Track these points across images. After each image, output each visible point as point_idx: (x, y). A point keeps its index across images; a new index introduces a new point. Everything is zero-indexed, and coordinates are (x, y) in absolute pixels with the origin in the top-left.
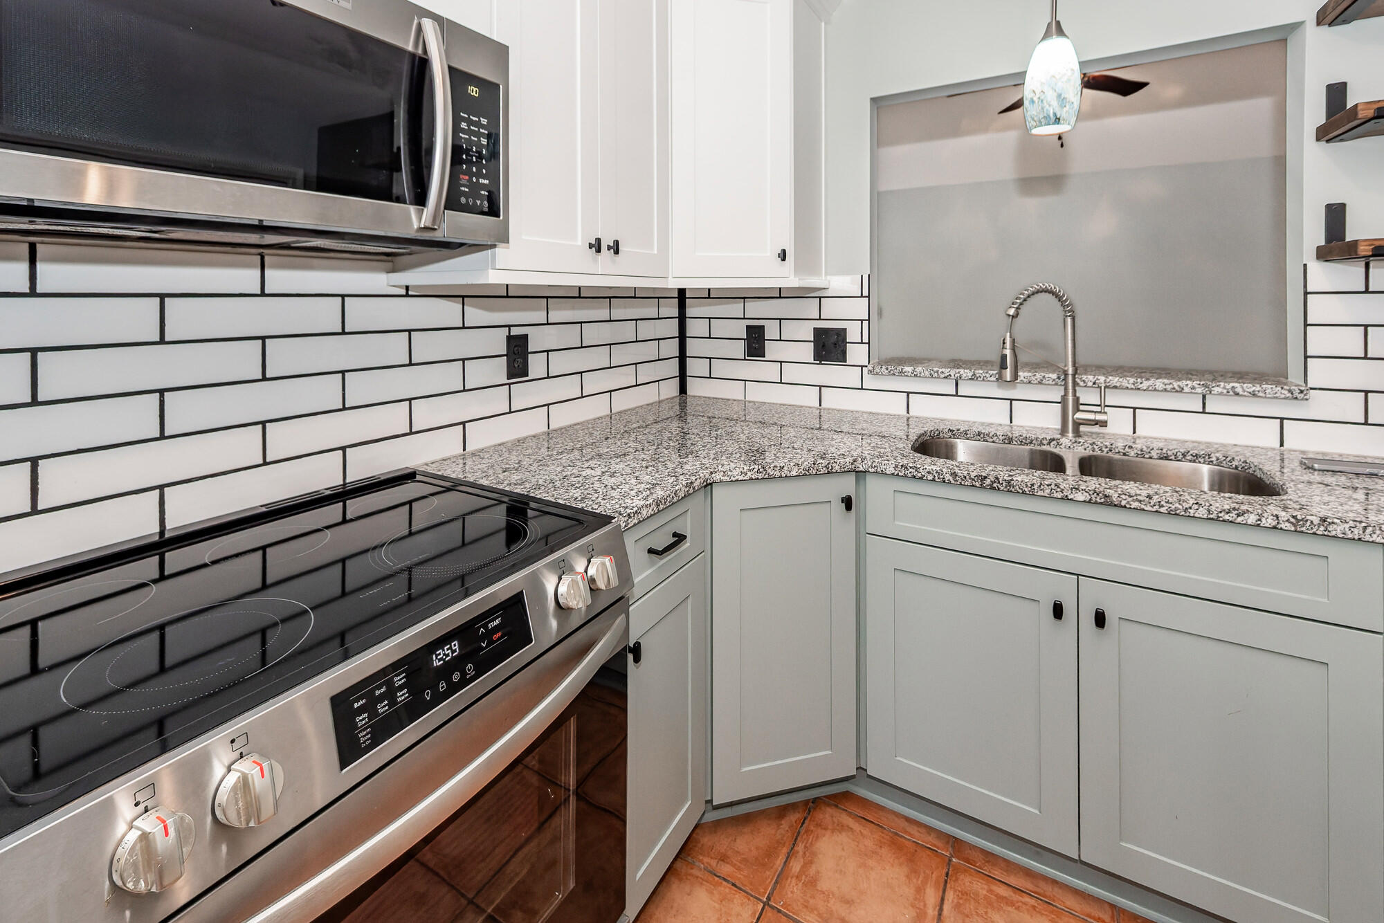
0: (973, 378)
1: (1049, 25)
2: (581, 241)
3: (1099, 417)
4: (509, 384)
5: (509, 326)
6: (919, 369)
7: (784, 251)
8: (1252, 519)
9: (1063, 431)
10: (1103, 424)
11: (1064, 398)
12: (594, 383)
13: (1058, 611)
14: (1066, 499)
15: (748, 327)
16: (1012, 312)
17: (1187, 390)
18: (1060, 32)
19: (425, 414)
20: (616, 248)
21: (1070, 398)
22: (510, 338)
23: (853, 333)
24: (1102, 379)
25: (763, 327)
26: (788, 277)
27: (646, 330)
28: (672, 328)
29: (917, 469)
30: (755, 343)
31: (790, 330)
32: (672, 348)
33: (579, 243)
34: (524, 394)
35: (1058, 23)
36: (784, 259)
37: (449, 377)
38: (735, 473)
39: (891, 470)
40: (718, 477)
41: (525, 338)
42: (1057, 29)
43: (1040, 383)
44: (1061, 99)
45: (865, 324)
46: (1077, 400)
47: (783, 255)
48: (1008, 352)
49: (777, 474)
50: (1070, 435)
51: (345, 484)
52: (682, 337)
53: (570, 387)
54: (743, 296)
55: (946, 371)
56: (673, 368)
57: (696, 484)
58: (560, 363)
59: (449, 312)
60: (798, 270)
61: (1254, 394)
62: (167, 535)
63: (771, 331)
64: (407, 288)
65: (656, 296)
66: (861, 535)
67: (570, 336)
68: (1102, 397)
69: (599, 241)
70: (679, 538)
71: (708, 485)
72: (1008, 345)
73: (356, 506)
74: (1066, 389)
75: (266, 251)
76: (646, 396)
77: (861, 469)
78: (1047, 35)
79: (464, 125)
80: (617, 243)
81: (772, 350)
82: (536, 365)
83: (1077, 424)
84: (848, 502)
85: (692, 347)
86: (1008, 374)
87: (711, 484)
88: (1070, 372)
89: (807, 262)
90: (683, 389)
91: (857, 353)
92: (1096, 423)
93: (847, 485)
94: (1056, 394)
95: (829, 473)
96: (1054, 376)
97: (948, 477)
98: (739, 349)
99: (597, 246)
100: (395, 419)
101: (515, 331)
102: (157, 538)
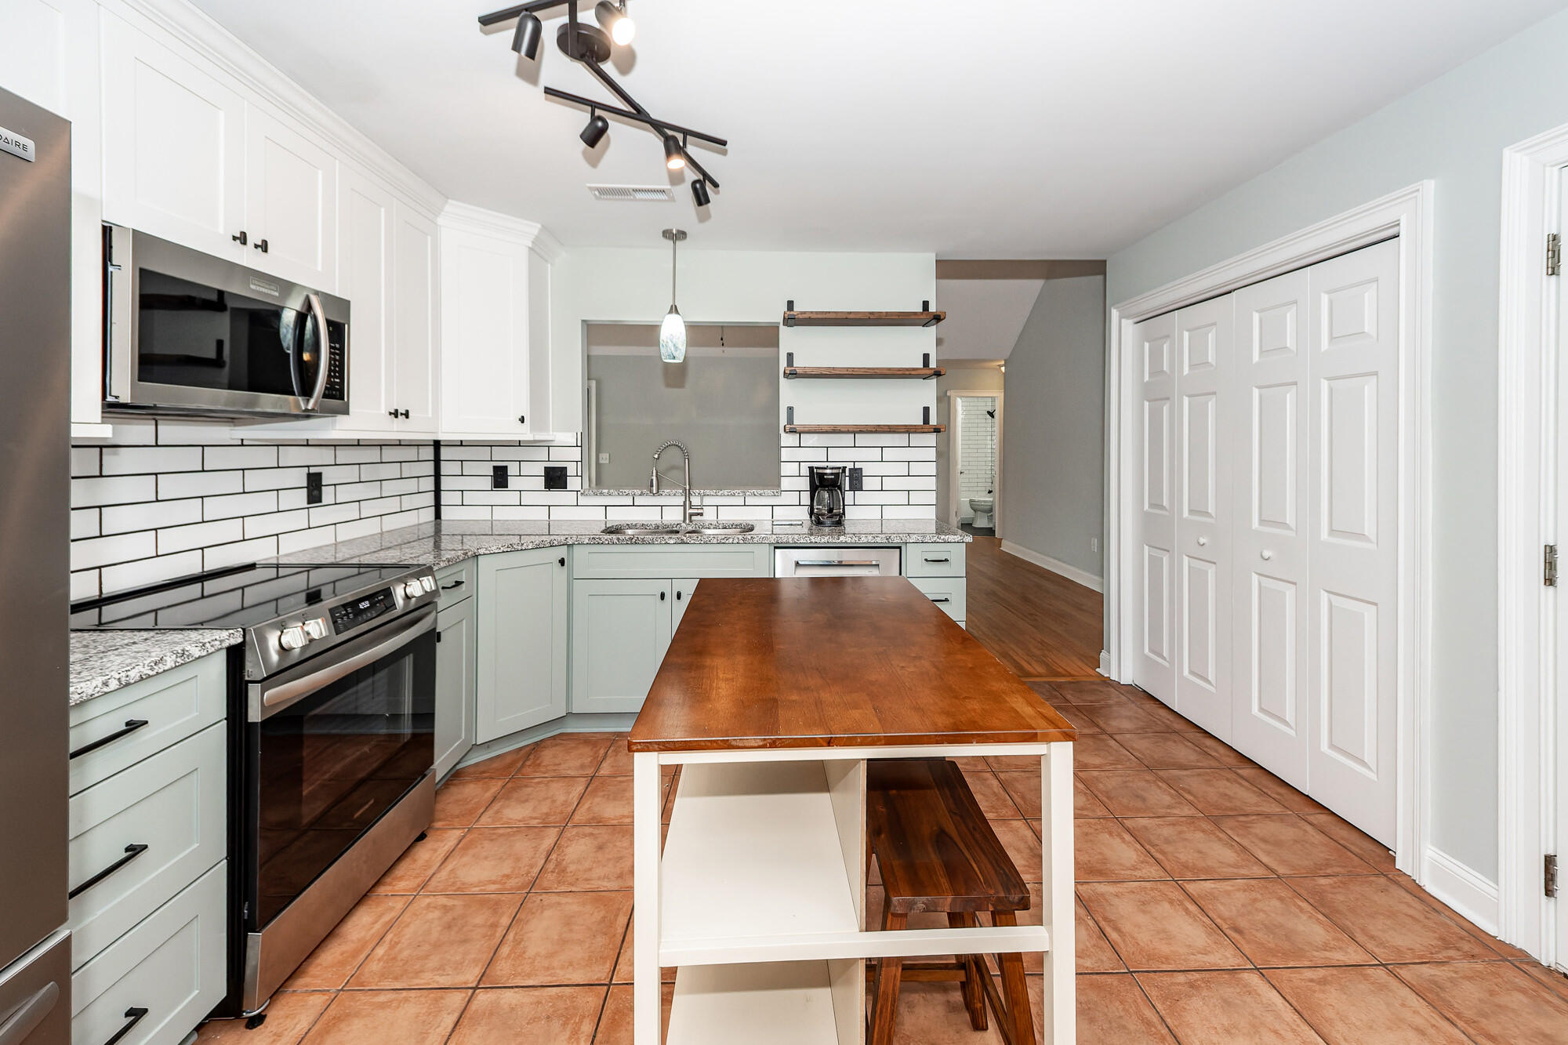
0: (642, 494)
1: (672, 306)
2: (384, 410)
3: (700, 511)
4: (308, 508)
5: (308, 466)
6: (611, 491)
7: (523, 417)
8: (731, 541)
9: (684, 521)
10: (701, 514)
11: (685, 502)
12: (368, 509)
13: (663, 596)
14: (666, 543)
15: (494, 467)
16: (656, 456)
17: (736, 494)
18: (677, 312)
19: (253, 527)
20: (407, 415)
21: (688, 502)
22: (309, 475)
23: (571, 470)
24: (702, 491)
25: (506, 467)
26: (524, 433)
27: (408, 470)
28: (429, 468)
29: (600, 539)
30: (500, 478)
31: (526, 468)
32: (429, 484)
33: (383, 412)
34: (319, 515)
35: (676, 306)
36: (523, 422)
37: (268, 502)
38: (493, 548)
39: (586, 541)
40: (482, 551)
41: (319, 475)
42: (674, 310)
43: (675, 495)
44: (676, 348)
45: (579, 463)
46: (690, 502)
47: (522, 420)
48: (654, 478)
49: (520, 548)
50: (687, 521)
51: (203, 572)
52: (437, 476)
53: (351, 512)
54: (491, 445)
55: (627, 491)
56: (430, 499)
57: (469, 554)
58: (344, 493)
59: (268, 456)
60: (533, 429)
61: (761, 495)
62: (103, 596)
63: (512, 469)
64: (242, 440)
65: (418, 445)
66: (571, 580)
67: (351, 473)
68: (702, 501)
69: (396, 411)
70: (458, 583)
71: (476, 556)
72: (654, 474)
73: (211, 586)
74: (686, 498)
75: (157, 417)
76: (409, 519)
77: (570, 543)
78: (671, 312)
79: (337, 357)
80: (407, 411)
81: (512, 482)
82: (327, 494)
83: (691, 515)
84: (562, 562)
85: (445, 483)
86: (655, 490)
87: (477, 556)
88: (688, 488)
89: (540, 423)
90: (438, 515)
91: (573, 483)
92: (698, 514)
93: (562, 552)
94: (680, 500)
95: (551, 546)
96: (681, 491)
97: (615, 541)
98: (488, 483)
99: (396, 414)
100: (233, 530)
101: (313, 470)
102: (97, 598)
